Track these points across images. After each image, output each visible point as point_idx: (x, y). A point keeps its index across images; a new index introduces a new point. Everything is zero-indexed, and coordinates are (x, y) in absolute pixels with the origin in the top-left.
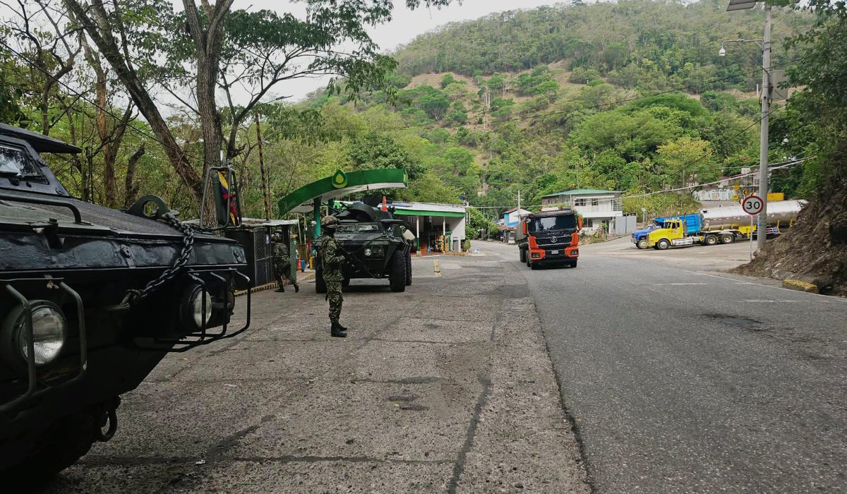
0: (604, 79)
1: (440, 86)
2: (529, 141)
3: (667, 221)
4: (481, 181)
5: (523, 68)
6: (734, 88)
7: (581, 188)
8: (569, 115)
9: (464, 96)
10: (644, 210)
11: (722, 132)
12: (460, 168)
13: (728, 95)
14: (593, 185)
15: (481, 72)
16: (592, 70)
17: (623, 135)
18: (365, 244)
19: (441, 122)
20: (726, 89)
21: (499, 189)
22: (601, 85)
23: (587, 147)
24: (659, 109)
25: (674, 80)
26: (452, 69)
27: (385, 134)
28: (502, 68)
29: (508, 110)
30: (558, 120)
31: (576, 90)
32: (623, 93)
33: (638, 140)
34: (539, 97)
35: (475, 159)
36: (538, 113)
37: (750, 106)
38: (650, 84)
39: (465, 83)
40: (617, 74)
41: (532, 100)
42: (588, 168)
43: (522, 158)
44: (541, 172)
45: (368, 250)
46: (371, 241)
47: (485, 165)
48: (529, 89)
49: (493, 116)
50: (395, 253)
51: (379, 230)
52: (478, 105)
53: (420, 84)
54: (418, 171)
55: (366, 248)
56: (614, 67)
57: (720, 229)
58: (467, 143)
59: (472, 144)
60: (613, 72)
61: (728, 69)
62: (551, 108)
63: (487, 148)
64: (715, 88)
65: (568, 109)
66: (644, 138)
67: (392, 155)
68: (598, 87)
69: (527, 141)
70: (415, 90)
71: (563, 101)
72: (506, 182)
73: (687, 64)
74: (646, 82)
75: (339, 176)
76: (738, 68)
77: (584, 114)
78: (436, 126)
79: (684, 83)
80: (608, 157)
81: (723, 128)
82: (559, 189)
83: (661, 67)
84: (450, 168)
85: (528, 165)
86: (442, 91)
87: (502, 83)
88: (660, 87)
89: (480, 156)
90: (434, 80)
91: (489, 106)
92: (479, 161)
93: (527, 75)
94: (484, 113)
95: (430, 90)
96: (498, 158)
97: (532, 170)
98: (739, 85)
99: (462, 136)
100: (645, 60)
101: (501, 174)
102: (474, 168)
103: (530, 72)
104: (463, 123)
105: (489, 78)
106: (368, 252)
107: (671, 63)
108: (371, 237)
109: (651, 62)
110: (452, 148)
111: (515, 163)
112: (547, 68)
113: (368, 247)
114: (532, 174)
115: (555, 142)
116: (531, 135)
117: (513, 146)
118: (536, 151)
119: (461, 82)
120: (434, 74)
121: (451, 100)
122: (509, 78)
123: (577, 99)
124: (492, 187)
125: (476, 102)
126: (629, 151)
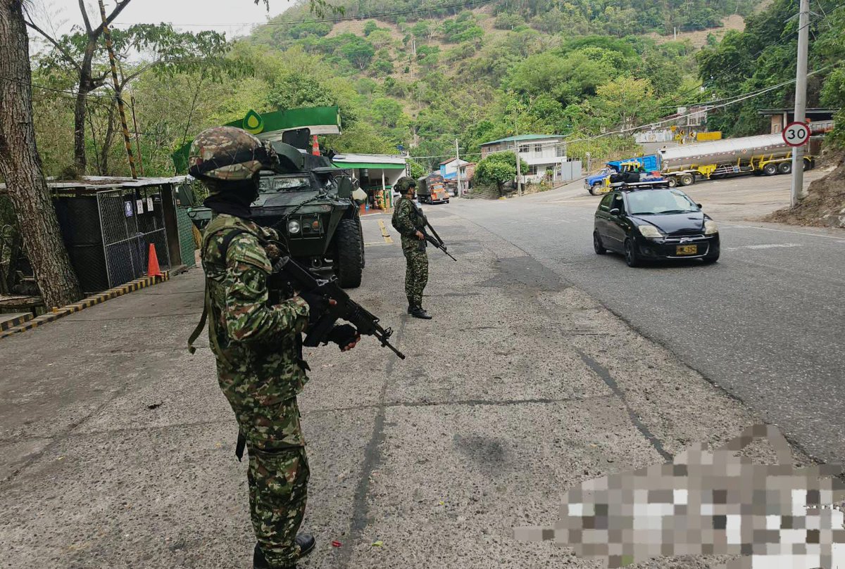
0: (529, 25)
1: (364, 34)
2: (458, 90)
3: (624, 163)
4: (411, 133)
5: (446, 15)
6: (654, 31)
7: (519, 134)
8: (496, 62)
9: (388, 44)
10: (588, 154)
11: (654, 72)
12: (389, 120)
13: (647, 38)
14: (531, 130)
15: (405, 18)
16: (517, 15)
17: (559, 77)
18: (287, 213)
19: (366, 72)
20: (646, 32)
21: (430, 140)
22: (527, 30)
23: (522, 92)
24: (592, 49)
25: (596, 24)
26: (375, 15)
27: (308, 77)
28: (426, 14)
29: (435, 57)
30: (486, 68)
31: (501, 35)
32: (547, 38)
33: (574, 83)
34: (465, 43)
35: (404, 109)
36: (466, 61)
37: (669, 49)
38: (573, 29)
39: (388, 30)
40: (541, 20)
41: (459, 47)
42: (525, 114)
43: (451, 107)
44: (471, 122)
45: (294, 223)
46: (299, 207)
47: (414, 116)
48: (455, 36)
49: (419, 64)
50: (341, 225)
51: (311, 187)
52: (404, 53)
53: (342, 32)
54: (350, 118)
55: (291, 219)
56: (538, 12)
57: (679, 170)
58: (395, 93)
59: (400, 95)
60: (537, 17)
61: (647, 12)
62: (478, 55)
63: (415, 99)
64: (635, 32)
65: (495, 56)
66: (578, 80)
67: (318, 99)
68: (523, 33)
69: (455, 90)
70: (338, 38)
71: (489, 48)
72: (437, 133)
73: (608, 8)
74: (569, 27)
75: (252, 117)
76: (656, 11)
77: (511, 61)
78: (362, 76)
79: (605, 28)
80: (545, 101)
81: (655, 68)
82: (495, 136)
83: (583, 11)
84: (379, 120)
85: (457, 115)
86: (365, 38)
87: (427, 30)
88: (583, 32)
89: (409, 106)
90: (356, 27)
91: (415, 55)
92: (408, 111)
93: (451, 21)
94: (411, 62)
95: (352, 38)
96: (427, 108)
97: (462, 120)
98: (657, 28)
99: (390, 86)
100: (567, 5)
101: (431, 125)
102: (403, 118)
103: (455, 17)
104: (390, 72)
105: (412, 25)
106: (294, 227)
107: (593, 7)
108: (298, 200)
109: (573, 6)
110: (380, 99)
111: (444, 113)
112: (472, 14)
113: (294, 217)
114: (462, 124)
115: (483, 90)
116: (459, 84)
117: (442, 96)
118: (466, 100)
119: (385, 29)
120: (356, 21)
121: (376, 48)
122: (433, 25)
123: (504, 45)
124: (423, 138)
125: (401, 50)
126: (566, 93)
